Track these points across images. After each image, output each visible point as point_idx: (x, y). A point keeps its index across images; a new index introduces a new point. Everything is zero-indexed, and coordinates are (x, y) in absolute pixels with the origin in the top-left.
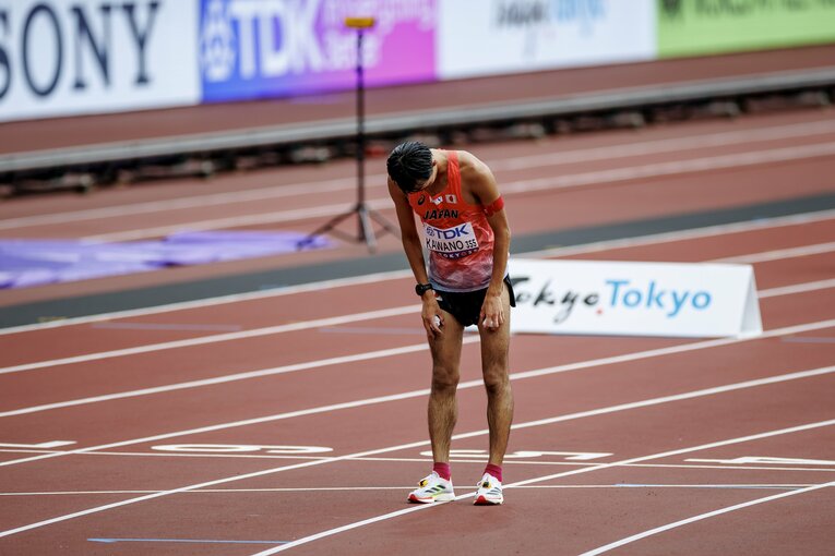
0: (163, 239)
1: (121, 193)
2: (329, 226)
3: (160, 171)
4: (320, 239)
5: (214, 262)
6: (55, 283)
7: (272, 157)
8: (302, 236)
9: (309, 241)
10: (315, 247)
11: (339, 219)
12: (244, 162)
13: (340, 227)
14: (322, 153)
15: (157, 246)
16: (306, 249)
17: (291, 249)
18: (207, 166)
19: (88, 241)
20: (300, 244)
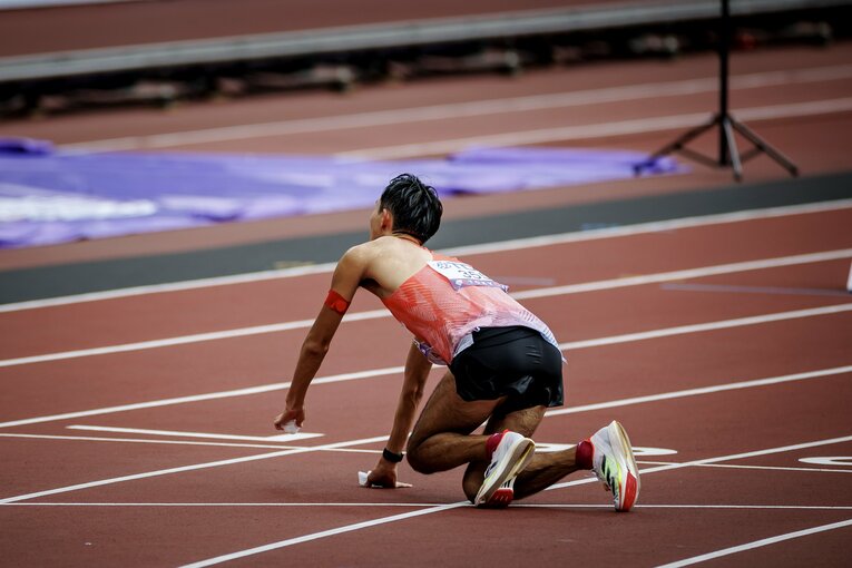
0: (449, 158)
1: (393, 93)
2: (680, 144)
3: (446, 63)
4: (665, 162)
5: (520, 190)
6: (299, 215)
7: (602, 47)
8: (641, 156)
9: (651, 164)
10: (659, 171)
11: (693, 134)
12: (561, 54)
13: (692, 146)
14: (672, 43)
15: (443, 167)
16: (646, 173)
17: (628, 173)
18: (511, 58)
19: (344, 158)
20: (637, 168)
